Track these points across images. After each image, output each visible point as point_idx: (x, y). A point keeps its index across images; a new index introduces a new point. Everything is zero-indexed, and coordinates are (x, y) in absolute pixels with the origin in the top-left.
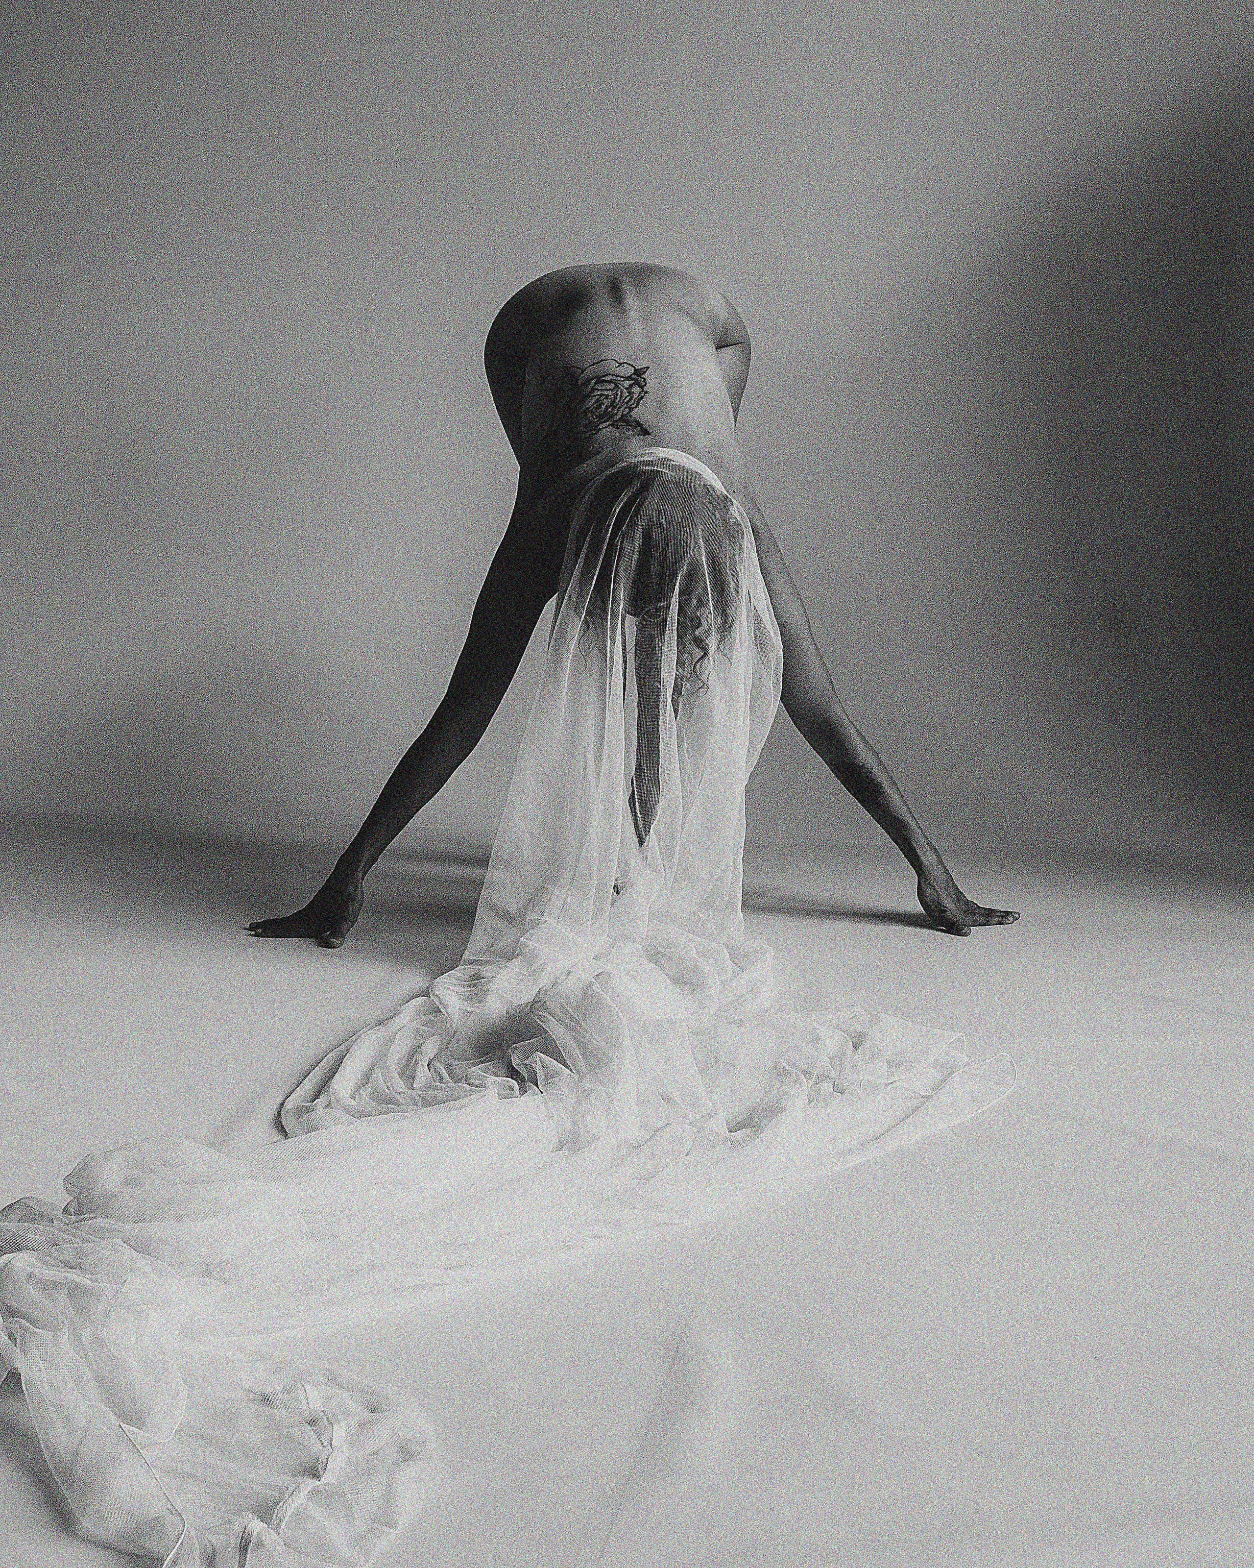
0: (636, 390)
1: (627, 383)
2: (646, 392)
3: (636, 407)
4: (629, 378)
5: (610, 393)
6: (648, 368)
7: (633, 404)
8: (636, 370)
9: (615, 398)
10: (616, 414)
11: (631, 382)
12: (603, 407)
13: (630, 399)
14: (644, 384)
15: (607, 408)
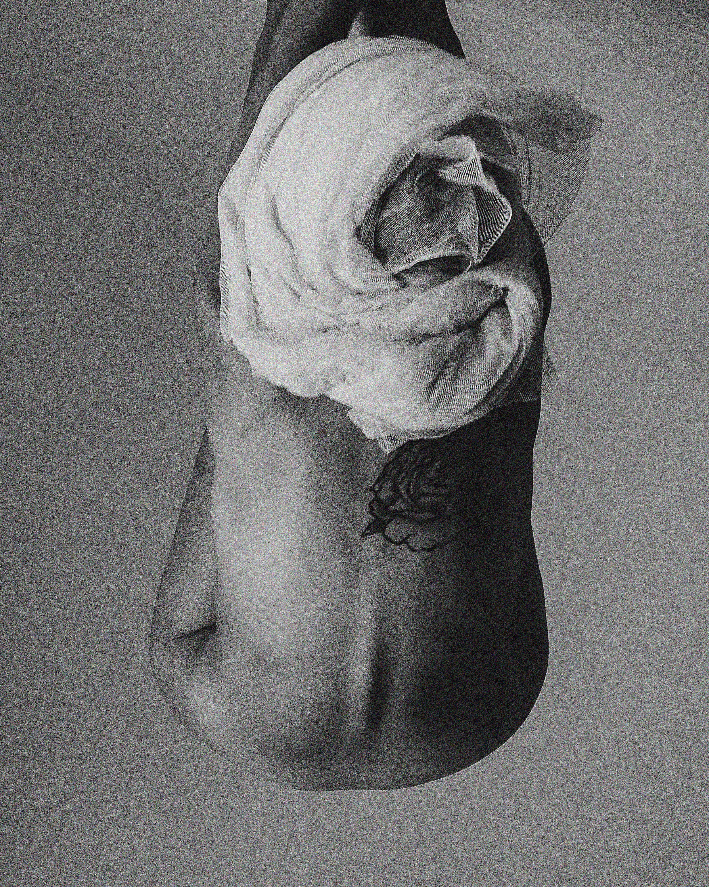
0: (385, 494)
1: (398, 506)
2: (371, 489)
3: (390, 462)
4: (396, 515)
5: (426, 489)
6: (363, 535)
7: (393, 469)
8: (383, 531)
9: (418, 480)
10: (419, 453)
11: (391, 508)
12: (437, 465)
13: (396, 478)
14: (373, 505)
15: (431, 464)
